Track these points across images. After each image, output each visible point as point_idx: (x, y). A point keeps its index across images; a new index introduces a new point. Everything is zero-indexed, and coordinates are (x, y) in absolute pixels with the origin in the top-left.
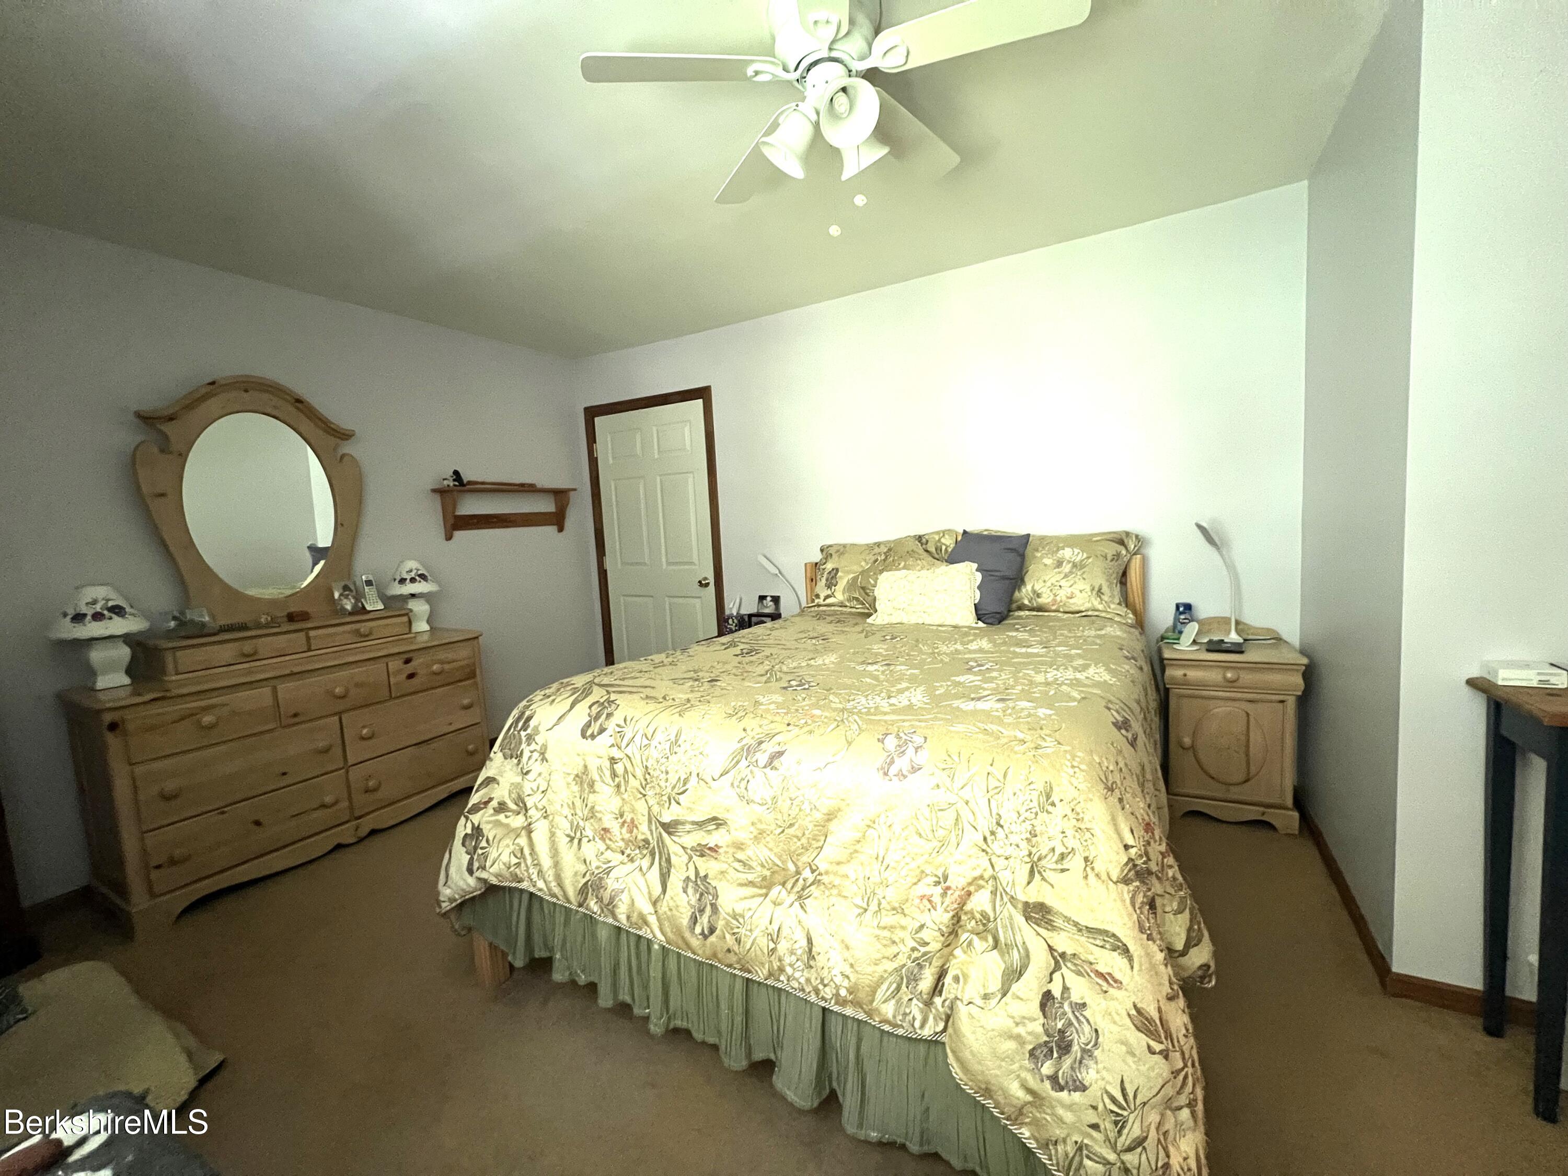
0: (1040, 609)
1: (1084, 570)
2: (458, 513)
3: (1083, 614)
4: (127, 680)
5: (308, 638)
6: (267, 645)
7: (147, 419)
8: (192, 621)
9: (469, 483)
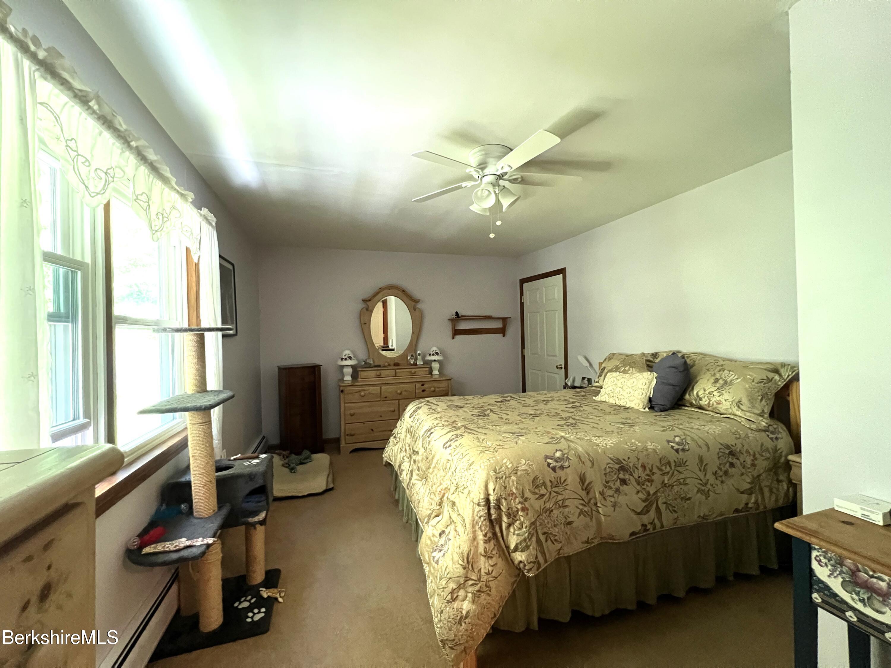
0: (701, 408)
1: (730, 387)
2: (456, 328)
3: (725, 416)
4: (351, 379)
5: (396, 372)
6: (384, 373)
7: (364, 301)
8: (368, 363)
9: (462, 316)
